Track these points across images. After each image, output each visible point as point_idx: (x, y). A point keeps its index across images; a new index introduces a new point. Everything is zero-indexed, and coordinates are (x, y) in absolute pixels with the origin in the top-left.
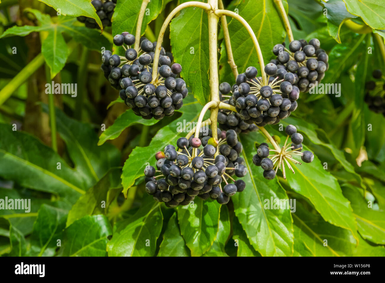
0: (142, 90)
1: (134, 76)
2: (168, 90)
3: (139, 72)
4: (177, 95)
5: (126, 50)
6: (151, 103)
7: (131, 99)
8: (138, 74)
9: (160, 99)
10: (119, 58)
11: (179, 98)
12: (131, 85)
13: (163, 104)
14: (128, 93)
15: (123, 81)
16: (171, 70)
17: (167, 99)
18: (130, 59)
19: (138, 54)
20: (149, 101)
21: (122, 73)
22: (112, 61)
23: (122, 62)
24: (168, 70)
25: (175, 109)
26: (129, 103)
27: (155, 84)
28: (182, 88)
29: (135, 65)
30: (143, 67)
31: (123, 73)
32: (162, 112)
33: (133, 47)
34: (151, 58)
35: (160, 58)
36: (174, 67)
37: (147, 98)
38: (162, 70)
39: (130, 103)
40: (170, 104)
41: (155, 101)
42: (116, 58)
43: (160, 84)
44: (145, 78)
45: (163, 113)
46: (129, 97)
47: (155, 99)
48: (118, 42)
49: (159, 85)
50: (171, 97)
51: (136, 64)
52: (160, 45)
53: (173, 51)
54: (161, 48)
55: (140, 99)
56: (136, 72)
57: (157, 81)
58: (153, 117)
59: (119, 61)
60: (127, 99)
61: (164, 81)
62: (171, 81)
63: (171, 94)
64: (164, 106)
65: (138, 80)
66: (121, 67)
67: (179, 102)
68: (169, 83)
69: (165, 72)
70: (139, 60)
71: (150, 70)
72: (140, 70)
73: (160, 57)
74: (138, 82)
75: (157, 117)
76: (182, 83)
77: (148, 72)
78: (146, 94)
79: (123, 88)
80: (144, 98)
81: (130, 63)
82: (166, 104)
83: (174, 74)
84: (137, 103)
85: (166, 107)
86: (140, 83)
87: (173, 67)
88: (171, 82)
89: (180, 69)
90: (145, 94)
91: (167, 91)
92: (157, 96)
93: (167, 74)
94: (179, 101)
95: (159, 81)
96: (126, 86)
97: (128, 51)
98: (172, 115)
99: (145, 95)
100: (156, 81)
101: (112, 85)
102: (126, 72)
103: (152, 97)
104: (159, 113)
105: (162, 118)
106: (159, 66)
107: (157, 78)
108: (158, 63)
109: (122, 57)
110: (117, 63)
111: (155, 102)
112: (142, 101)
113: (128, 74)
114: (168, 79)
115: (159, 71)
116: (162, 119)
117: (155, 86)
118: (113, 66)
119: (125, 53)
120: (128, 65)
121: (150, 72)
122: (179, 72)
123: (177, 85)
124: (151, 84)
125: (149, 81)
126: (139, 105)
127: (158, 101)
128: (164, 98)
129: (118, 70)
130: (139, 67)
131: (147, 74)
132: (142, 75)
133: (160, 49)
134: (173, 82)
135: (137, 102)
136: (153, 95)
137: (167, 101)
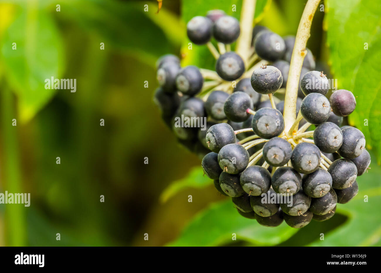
0: (260, 154)
1: (238, 119)
2: (322, 155)
3: (250, 111)
4: (345, 167)
5: (217, 56)
6: (280, 184)
7: (232, 175)
8: (249, 115)
9: (302, 175)
10: (200, 75)
11: (348, 174)
12: (231, 142)
13: (309, 188)
14: (223, 160)
15: (211, 132)
16: (331, 106)
17: (319, 176)
18: (227, 78)
19: (247, 64)
20: (276, 179)
21: (208, 112)
22: (182, 82)
23: (206, 85)
24: (323, 104)
25: (338, 202)
26: (225, 185)
27: (291, 141)
28: (357, 150)
29: (240, 93)
30: (260, 98)
31: (210, 111)
32: (306, 208)
33: (233, 49)
34: (281, 75)
35: (303, 76)
36: (337, 99)
37: (272, 175)
38: (309, 105)
39: (228, 184)
40: (326, 189)
41: (290, 179)
42: (193, 75)
43: (303, 139)
44: (267, 125)
45: (309, 211)
46: (226, 170)
47: (289, 175)
48: (199, 35)
49: (300, 142)
50: (328, 171)
51: (242, 91)
52: (304, 45)
53: (332, 61)
54: (306, 52)
55: (255, 177)
56: (244, 111)
57: (294, 132)
58: (284, 222)
59: (201, 82)
60: (221, 176)
61: (313, 132)
62: (330, 132)
63: (328, 166)
64: (313, 193)
65: (250, 129)
66: (205, 98)
67: (348, 185)
68: (326, 136)
69: (315, 110)
70: (252, 81)
71: (277, 106)
72: (252, 105)
73: (301, 73)
74: (248, 134)
75: (293, 221)
76: (355, 138)
77: (275, 110)
78: (268, 162)
79: (211, 149)
80: (263, 173)
81: (227, 87)
82: (318, 188)
83: (336, 116)
84: (246, 184)
85: (316, 195)
86: (256, 136)
87: (334, 99)
88: (329, 136)
89: (352, 103)
90: (265, 163)
91: (319, 157)
92: (296, 169)
93: (319, 114)
94: (348, 182)
95: (299, 133)
96: (219, 144)
97: (222, 58)
98: (331, 217)
99: (265, 165)
100: (292, 132)
101: (181, 141)
102: (218, 109)
103: (283, 171)
104: (299, 211)
105: (307, 223)
106: (300, 96)
107: (295, 124)
108: (297, 90)
109: (207, 73)
110: (195, 86)
111: (292, 184)
112: (258, 181)
113: (222, 114)
114: (322, 127)
115: (302, 107)
116: (307, 226)
117: (292, 144)
118: (185, 93)
119: (216, 63)
120: (222, 92)
121: (277, 108)
122: (348, 110)
123: (344, 143)
124: (280, 139)
125: (276, 130)
126: (251, 190)
127: (298, 181)
128: (313, 174)
129: (196, 105)
130: (249, 98)
131: (271, 114)
132: (258, 117)
133: (302, 54)
134: (334, 135)
135: (247, 182)
136: (286, 165)
137: (318, 181)
